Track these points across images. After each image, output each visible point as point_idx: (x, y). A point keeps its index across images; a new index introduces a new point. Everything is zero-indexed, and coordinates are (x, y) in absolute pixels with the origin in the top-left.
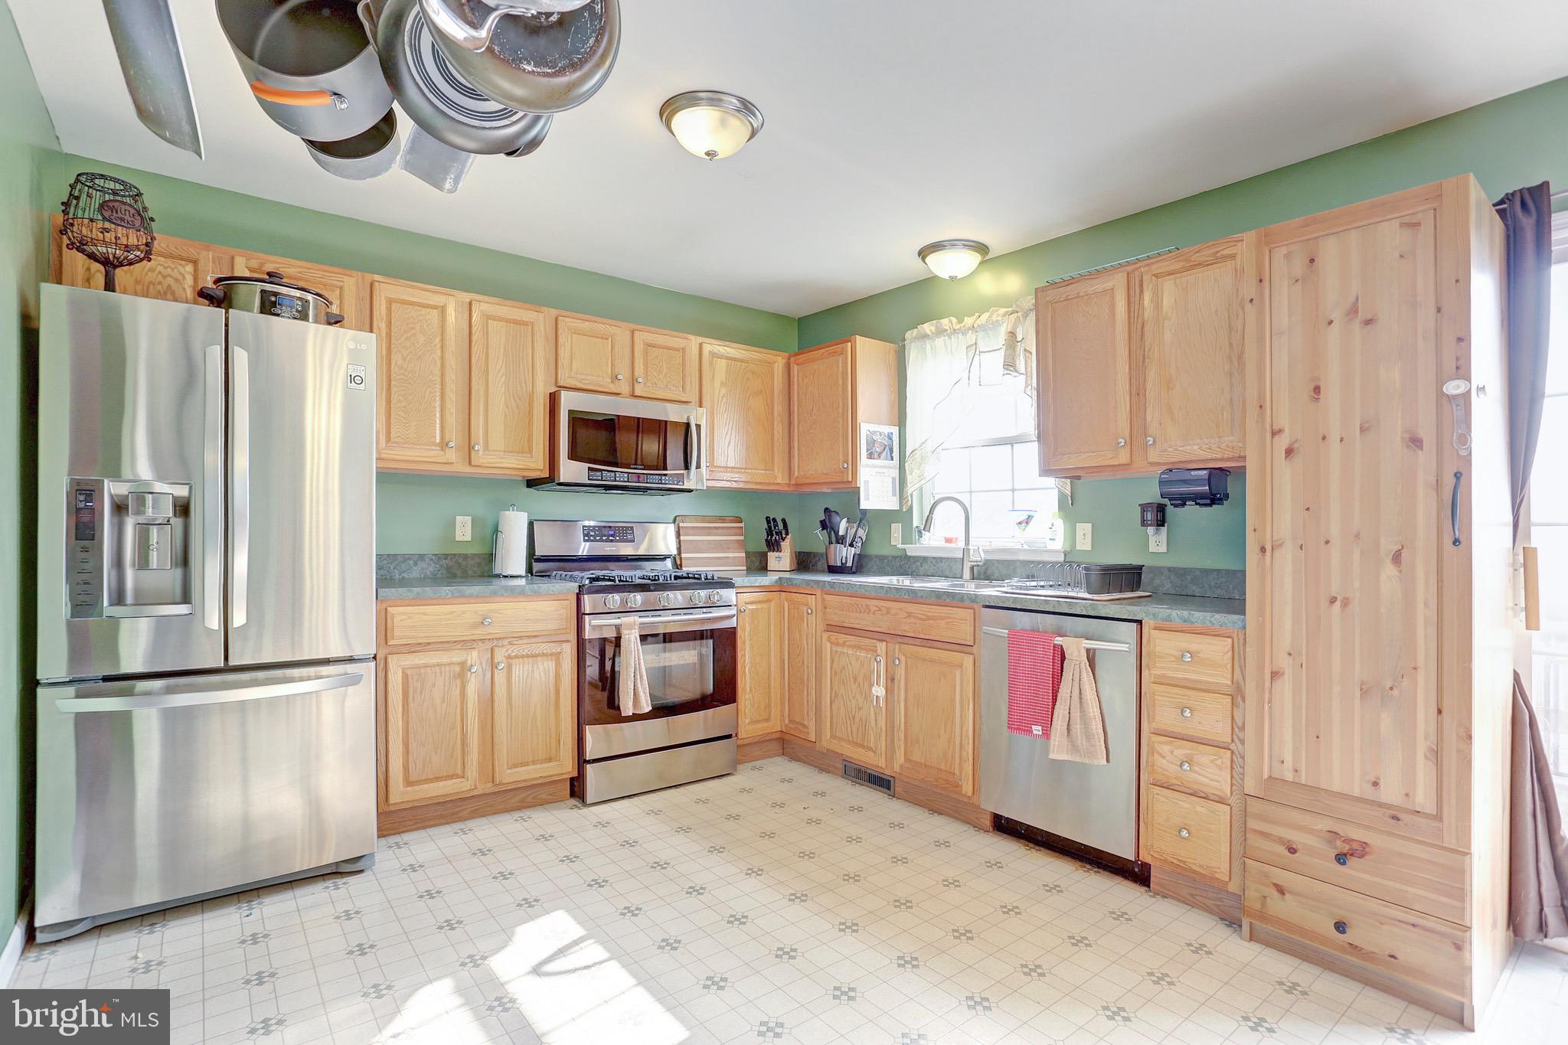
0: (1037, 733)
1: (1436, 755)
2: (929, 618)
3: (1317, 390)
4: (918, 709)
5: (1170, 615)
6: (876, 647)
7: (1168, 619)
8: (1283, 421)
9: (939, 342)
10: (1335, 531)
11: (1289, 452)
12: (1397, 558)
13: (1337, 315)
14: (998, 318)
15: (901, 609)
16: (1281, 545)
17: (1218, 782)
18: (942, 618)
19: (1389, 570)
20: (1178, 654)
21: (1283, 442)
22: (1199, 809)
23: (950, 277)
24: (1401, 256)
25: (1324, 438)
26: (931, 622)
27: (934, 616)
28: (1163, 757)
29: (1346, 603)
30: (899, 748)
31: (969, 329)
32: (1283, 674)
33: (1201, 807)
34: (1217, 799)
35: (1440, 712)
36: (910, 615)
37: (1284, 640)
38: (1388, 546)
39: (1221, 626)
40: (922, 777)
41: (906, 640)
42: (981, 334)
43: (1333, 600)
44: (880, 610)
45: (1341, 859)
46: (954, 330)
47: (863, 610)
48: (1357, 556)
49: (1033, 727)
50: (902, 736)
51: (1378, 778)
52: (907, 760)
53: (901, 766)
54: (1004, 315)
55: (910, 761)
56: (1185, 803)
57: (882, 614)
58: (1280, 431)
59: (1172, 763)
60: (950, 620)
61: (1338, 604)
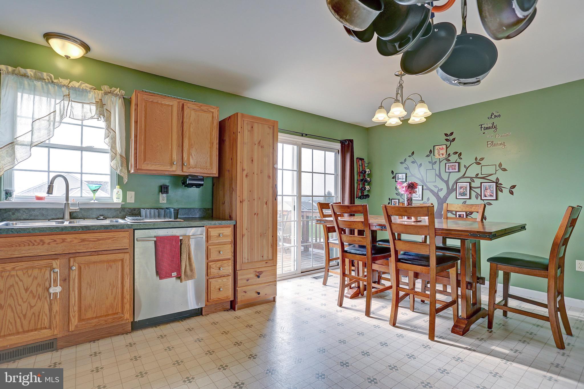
0: (174, 275)
1: (272, 246)
2: (99, 240)
3: (252, 160)
4: (90, 289)
5: (215, 223)
6: (52, 263)
7: (215, 224)
8: (245, 167)
9: (39, 84)
10: (256, 197)
11: (246, 176)
12: (266, 204)
13: (257, 143)
14: (86, 88)
15: (75, 238)
16: (244, 201)
17: (229, 270)
18: (109, 238)
19: (265, 206)
20: (218, 235)
21: (245, 173)
22: (224, 280)
23: (65, 56)
24: (268, 134)
25: (254, 173)
26: (101, 242)
27: (103, 238)
28: (213, 269)
29: (258, 214)
30: (74, 317)
31: (64, 86)
32: (245, 235)
33: (225, 279)
34: (227, 275)
35: (273, 236)
36: (83, 240)
37: (245, 225)
38: (265, 201)
39: (230, 224)
40: (94, 325)
41: (77, 255)
42: (71, 91)
43: (255, 214)
44: (55, 241)
45: (258, 277)
46: (53, 82)
47: (36, 244)
48: (260, 202)
49: (172, 274)
50: (76, 308)
51: (263, 255)
52: (80, 320)
53: (76, 326)
54: (91, 88)
55: (83, 320)
56: (220, 280)
57: (57, 244)
58: (245, 170)
59: (216, 269)
60: (115, 239)
61: (256, 215)
